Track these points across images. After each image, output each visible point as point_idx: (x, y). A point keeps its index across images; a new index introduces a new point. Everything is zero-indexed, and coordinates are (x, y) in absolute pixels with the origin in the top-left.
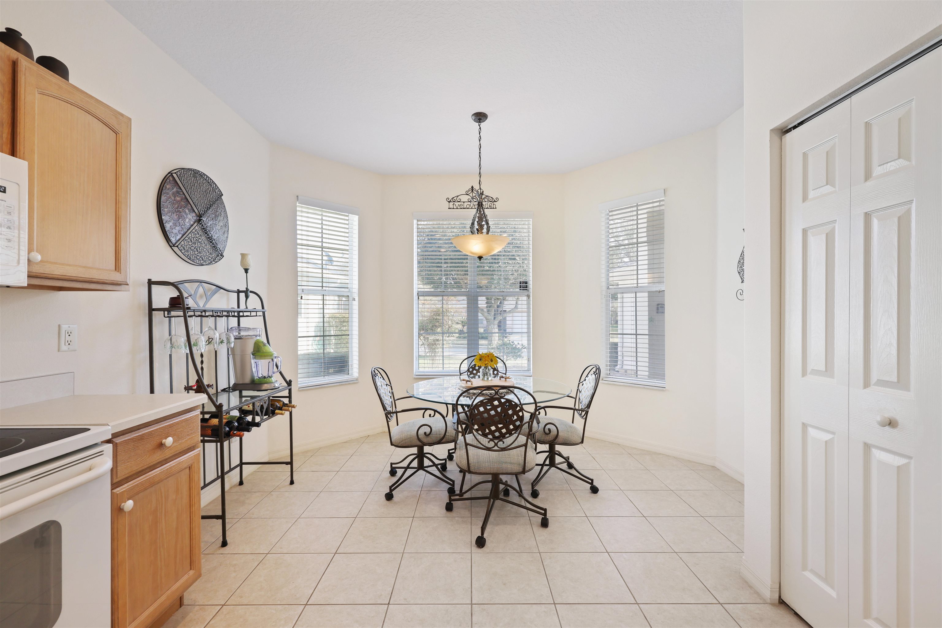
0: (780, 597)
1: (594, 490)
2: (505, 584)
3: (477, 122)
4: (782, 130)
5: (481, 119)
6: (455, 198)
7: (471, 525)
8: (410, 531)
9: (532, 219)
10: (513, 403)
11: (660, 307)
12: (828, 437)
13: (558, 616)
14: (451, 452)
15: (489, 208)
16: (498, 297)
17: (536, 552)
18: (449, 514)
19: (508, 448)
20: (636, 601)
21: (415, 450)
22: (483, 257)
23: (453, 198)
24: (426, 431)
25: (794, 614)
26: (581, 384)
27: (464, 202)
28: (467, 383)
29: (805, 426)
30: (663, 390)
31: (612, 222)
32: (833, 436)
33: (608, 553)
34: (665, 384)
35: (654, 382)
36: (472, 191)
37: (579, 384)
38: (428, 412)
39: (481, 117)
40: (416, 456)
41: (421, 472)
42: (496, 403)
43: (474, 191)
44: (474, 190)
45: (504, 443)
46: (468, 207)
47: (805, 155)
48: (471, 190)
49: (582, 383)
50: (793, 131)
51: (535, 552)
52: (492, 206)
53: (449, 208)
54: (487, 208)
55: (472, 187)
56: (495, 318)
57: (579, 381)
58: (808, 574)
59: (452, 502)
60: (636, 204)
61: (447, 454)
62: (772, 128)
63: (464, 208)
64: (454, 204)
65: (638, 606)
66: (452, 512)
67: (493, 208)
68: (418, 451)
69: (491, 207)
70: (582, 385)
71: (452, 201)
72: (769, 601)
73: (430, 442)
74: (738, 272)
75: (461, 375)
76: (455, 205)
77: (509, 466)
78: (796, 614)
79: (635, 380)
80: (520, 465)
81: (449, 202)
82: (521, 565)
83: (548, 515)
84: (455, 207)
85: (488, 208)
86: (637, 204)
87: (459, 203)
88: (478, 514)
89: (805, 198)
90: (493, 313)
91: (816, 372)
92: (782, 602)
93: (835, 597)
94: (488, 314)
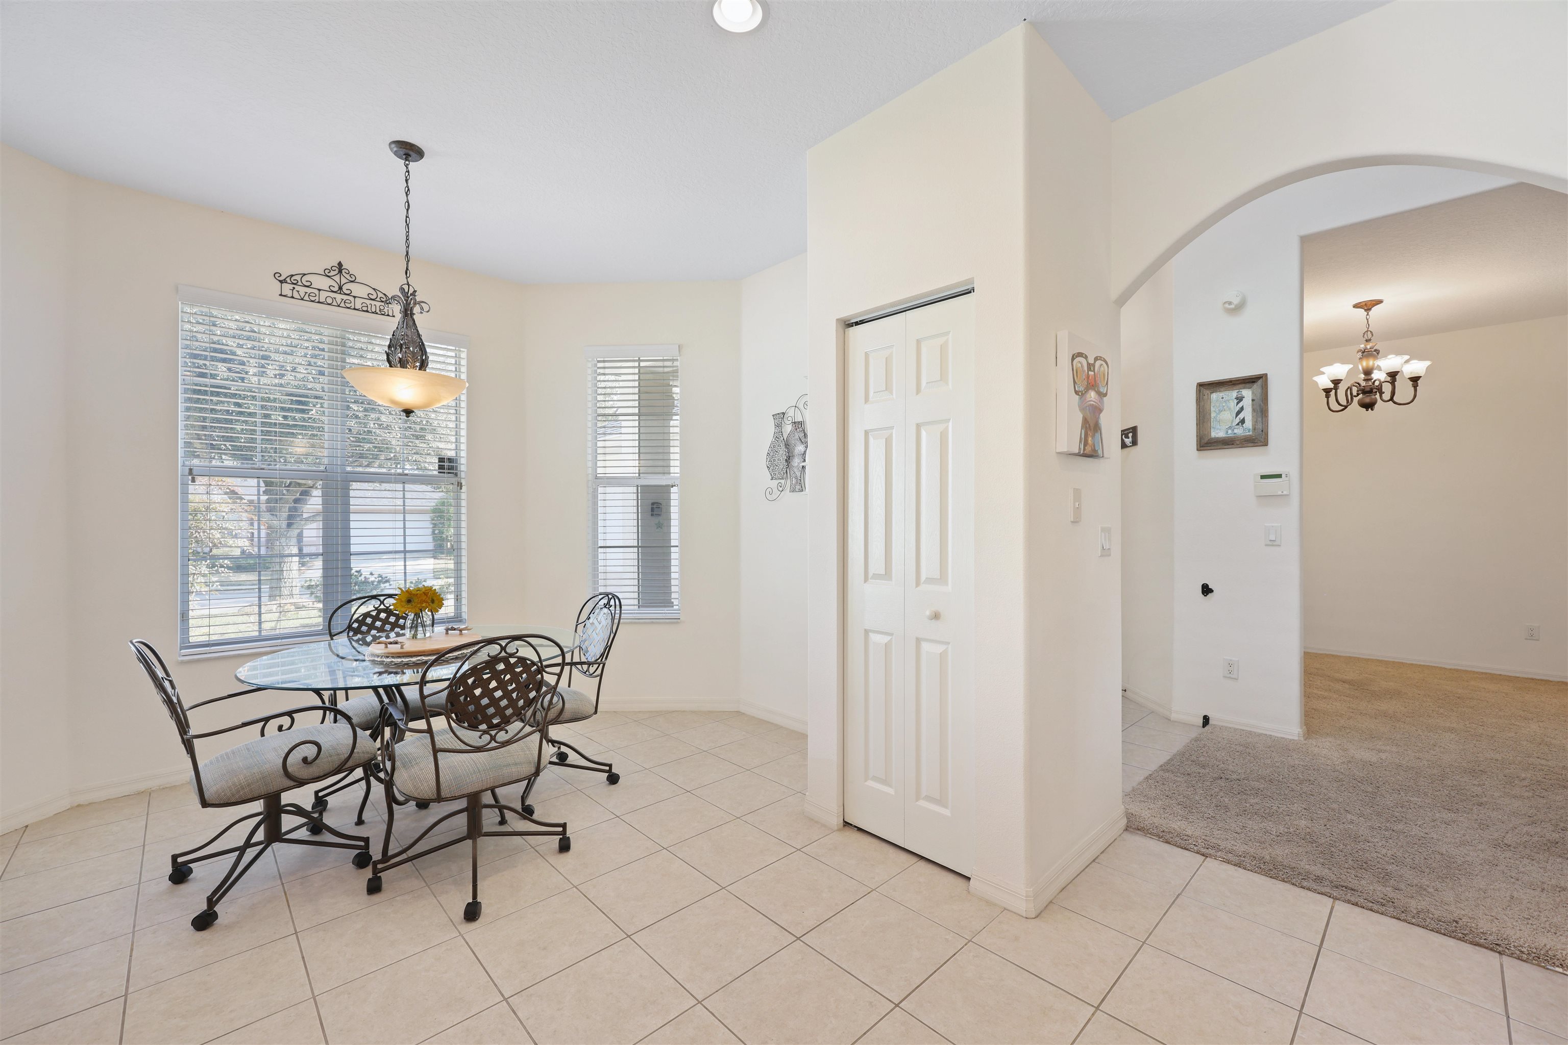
0: (844, 820)
1: (613, 779)
2: (545, 949)
3: (400, 158)
4: (845, 322)
5: (410, 156)
6: (298, 278)
7: (435, 897)
8: (303, 958)
9: (468, 350)
10: (528, 662)
11: (656, 507)
12: (886, 639)
13: (640, 947)
14: (320, 794)
15: (379, 313)
16: (298, 481)
17: (569, 888)
18: (376, 898)
19: (515, 738)
20: (720, 886)
21: (258, 806)
22: (413, 412)
23: (292, 276)
24: (304, 755)
25: (857, 830)
26: (580, 627)
27: (319, 290)
28: (386, 647)
29: (867, 632)
30: (678, 623)
31: (602, 378)
32: (890, 637)
33: (665, 849)
34: (679, 613)
35: (664, 613)
36: (340, 271)
37: (577, 625)
38: (273, 724)
39: (411, 153)
40: (262, 816)
41: (276, 846)
42: (501, 666)
43: (343, 273)
44: (343, 271)
45: (507, 732)
46: (329, 301)
47: (867, 355)
48: (337, 270)
49: (584, 624)
50: (854, 327)
51: (567, 888)
52: (386, 310)
53: (281, 295)
54: (373, 313)
55: (340, 264)
56: (289, 525)
57: (577, 622)
58: (871, 783)
59: (379, 875)
60: (637, 359)
61: (313, 800)
62: (838, 318)
63: (319, 302)
64: (294, 288)
65: (725, 891)
66: (382, 892)
67: (388, 315)
68: (267, 806)
69: (383, 313)
70: (584, 627)
71: (289, 281)
72: (836, 828)
73: (317, 775)
74: (768, 467)
75: (334, 638)
76: (298, 291)
77: (514, 770)
78: (860, 830)
79: (637, 613)
80: (530, 763)
81: (281, 282)
82: (556, 913)
83: (569, 833)
84: (296, 295)
85: (377, 313)
86: (639, 358)
87: (309, 290)
88: (439, 876)
89: (867, 400)
90: (285, 515)
91: (877, 576)
92: (847, 824)
93: (893, 794)
94: (272, 517)
